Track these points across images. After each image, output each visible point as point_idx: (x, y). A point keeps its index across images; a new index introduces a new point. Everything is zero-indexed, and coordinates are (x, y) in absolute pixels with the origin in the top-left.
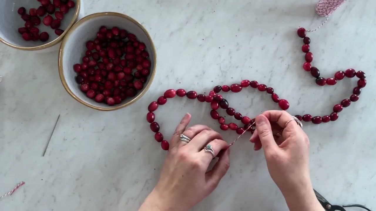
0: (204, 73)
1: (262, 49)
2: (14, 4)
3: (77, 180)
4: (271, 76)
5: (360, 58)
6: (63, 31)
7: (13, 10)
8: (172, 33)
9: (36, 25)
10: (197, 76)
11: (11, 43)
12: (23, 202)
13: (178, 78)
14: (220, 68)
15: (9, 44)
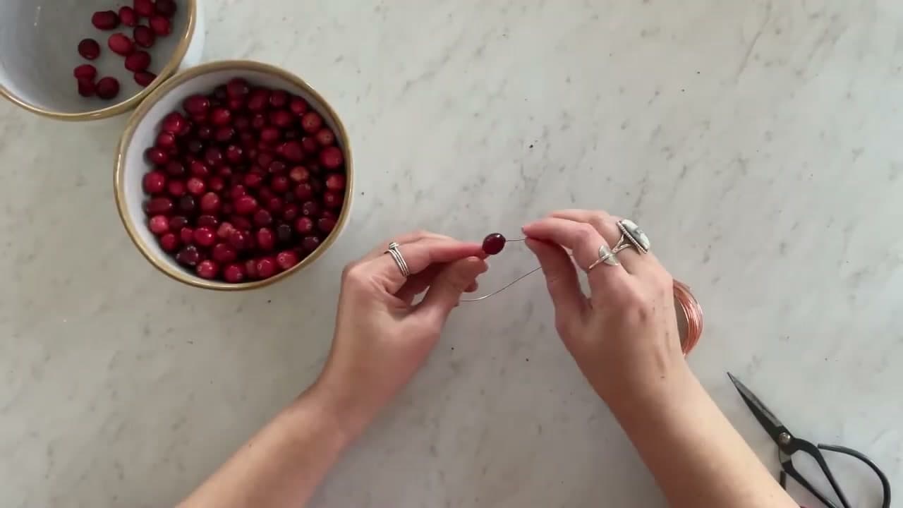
0: (483, 181)
1: (623, 127)
2: (39, 8)
4: (643, 192)
5: (857, 153)
6: (154, 77)
8: (409, 84)
10: (465, 189)
11: (28, 101)
12: (47, 477)
14: (522, 172)
15: (23, 104)
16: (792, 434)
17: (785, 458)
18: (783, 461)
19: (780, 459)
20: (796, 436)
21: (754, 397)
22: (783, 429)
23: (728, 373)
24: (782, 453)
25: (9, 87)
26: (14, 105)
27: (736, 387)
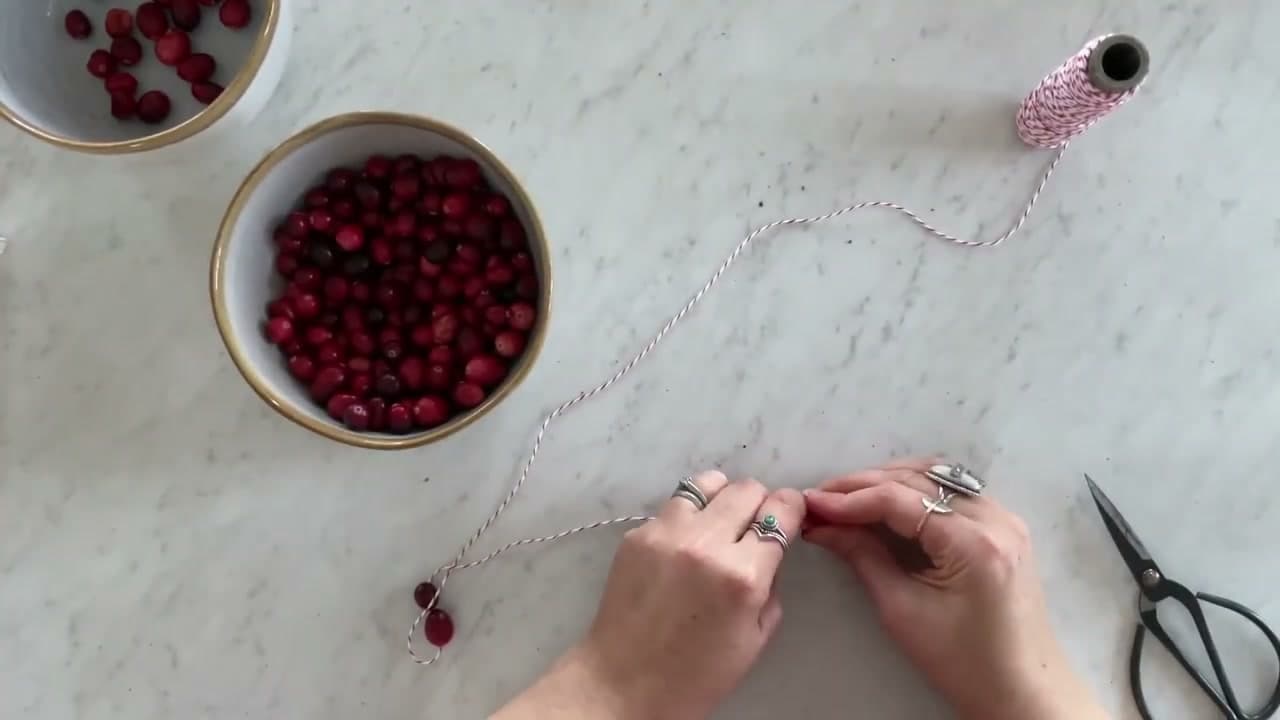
0: (692, 243)
1: (894, 168)
3: (252, 594)
4: (921, 260)
6: (219, 90)
7: (49, 14)
8: (585, 105)
9: (128, 65)
10: (667, 255)
11: (39, 125)
12: (68, 664)
13: (601, 260)
15: (33, 130)
16: (1163, 572)
17: (1147, 605)
18: (1143, 610)
19: (1140, 608)
20: (1168, 576)
21: (1118, 514)
22: (1152, 565)
23: (1086, 476)
24: (1145, 600)
25: (11, 104)
26: (20, 131)
27: (1094, 497)
